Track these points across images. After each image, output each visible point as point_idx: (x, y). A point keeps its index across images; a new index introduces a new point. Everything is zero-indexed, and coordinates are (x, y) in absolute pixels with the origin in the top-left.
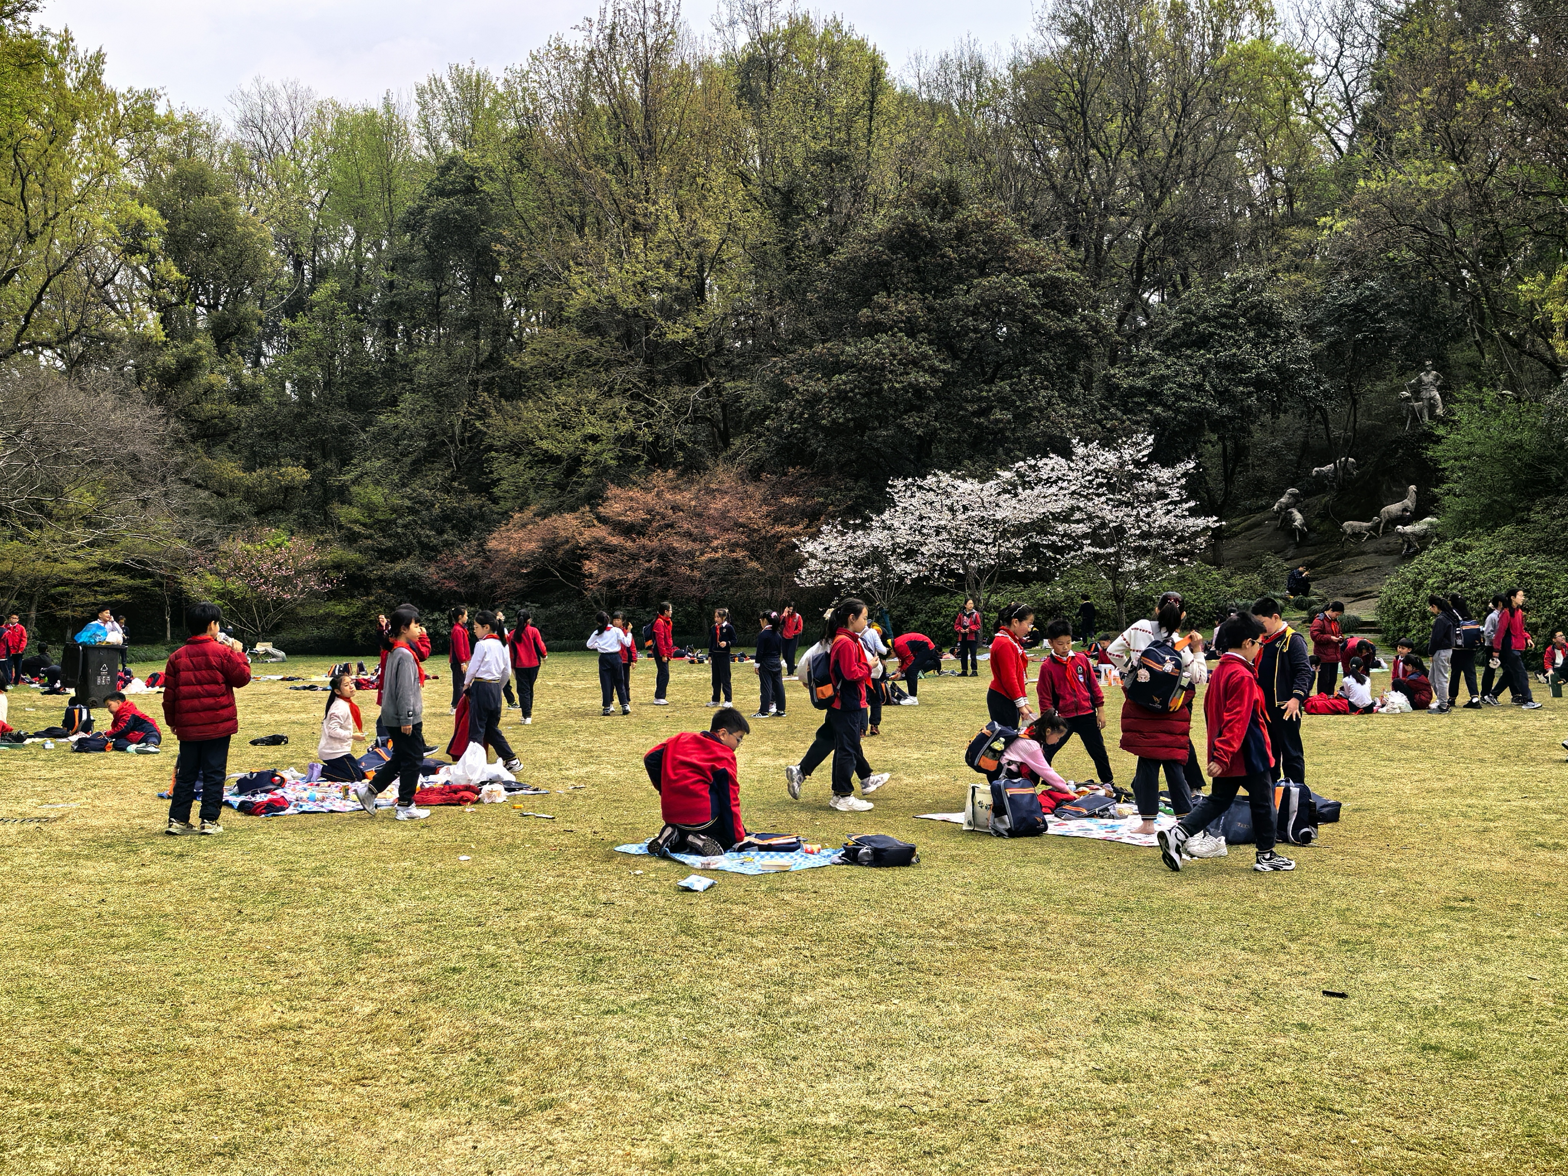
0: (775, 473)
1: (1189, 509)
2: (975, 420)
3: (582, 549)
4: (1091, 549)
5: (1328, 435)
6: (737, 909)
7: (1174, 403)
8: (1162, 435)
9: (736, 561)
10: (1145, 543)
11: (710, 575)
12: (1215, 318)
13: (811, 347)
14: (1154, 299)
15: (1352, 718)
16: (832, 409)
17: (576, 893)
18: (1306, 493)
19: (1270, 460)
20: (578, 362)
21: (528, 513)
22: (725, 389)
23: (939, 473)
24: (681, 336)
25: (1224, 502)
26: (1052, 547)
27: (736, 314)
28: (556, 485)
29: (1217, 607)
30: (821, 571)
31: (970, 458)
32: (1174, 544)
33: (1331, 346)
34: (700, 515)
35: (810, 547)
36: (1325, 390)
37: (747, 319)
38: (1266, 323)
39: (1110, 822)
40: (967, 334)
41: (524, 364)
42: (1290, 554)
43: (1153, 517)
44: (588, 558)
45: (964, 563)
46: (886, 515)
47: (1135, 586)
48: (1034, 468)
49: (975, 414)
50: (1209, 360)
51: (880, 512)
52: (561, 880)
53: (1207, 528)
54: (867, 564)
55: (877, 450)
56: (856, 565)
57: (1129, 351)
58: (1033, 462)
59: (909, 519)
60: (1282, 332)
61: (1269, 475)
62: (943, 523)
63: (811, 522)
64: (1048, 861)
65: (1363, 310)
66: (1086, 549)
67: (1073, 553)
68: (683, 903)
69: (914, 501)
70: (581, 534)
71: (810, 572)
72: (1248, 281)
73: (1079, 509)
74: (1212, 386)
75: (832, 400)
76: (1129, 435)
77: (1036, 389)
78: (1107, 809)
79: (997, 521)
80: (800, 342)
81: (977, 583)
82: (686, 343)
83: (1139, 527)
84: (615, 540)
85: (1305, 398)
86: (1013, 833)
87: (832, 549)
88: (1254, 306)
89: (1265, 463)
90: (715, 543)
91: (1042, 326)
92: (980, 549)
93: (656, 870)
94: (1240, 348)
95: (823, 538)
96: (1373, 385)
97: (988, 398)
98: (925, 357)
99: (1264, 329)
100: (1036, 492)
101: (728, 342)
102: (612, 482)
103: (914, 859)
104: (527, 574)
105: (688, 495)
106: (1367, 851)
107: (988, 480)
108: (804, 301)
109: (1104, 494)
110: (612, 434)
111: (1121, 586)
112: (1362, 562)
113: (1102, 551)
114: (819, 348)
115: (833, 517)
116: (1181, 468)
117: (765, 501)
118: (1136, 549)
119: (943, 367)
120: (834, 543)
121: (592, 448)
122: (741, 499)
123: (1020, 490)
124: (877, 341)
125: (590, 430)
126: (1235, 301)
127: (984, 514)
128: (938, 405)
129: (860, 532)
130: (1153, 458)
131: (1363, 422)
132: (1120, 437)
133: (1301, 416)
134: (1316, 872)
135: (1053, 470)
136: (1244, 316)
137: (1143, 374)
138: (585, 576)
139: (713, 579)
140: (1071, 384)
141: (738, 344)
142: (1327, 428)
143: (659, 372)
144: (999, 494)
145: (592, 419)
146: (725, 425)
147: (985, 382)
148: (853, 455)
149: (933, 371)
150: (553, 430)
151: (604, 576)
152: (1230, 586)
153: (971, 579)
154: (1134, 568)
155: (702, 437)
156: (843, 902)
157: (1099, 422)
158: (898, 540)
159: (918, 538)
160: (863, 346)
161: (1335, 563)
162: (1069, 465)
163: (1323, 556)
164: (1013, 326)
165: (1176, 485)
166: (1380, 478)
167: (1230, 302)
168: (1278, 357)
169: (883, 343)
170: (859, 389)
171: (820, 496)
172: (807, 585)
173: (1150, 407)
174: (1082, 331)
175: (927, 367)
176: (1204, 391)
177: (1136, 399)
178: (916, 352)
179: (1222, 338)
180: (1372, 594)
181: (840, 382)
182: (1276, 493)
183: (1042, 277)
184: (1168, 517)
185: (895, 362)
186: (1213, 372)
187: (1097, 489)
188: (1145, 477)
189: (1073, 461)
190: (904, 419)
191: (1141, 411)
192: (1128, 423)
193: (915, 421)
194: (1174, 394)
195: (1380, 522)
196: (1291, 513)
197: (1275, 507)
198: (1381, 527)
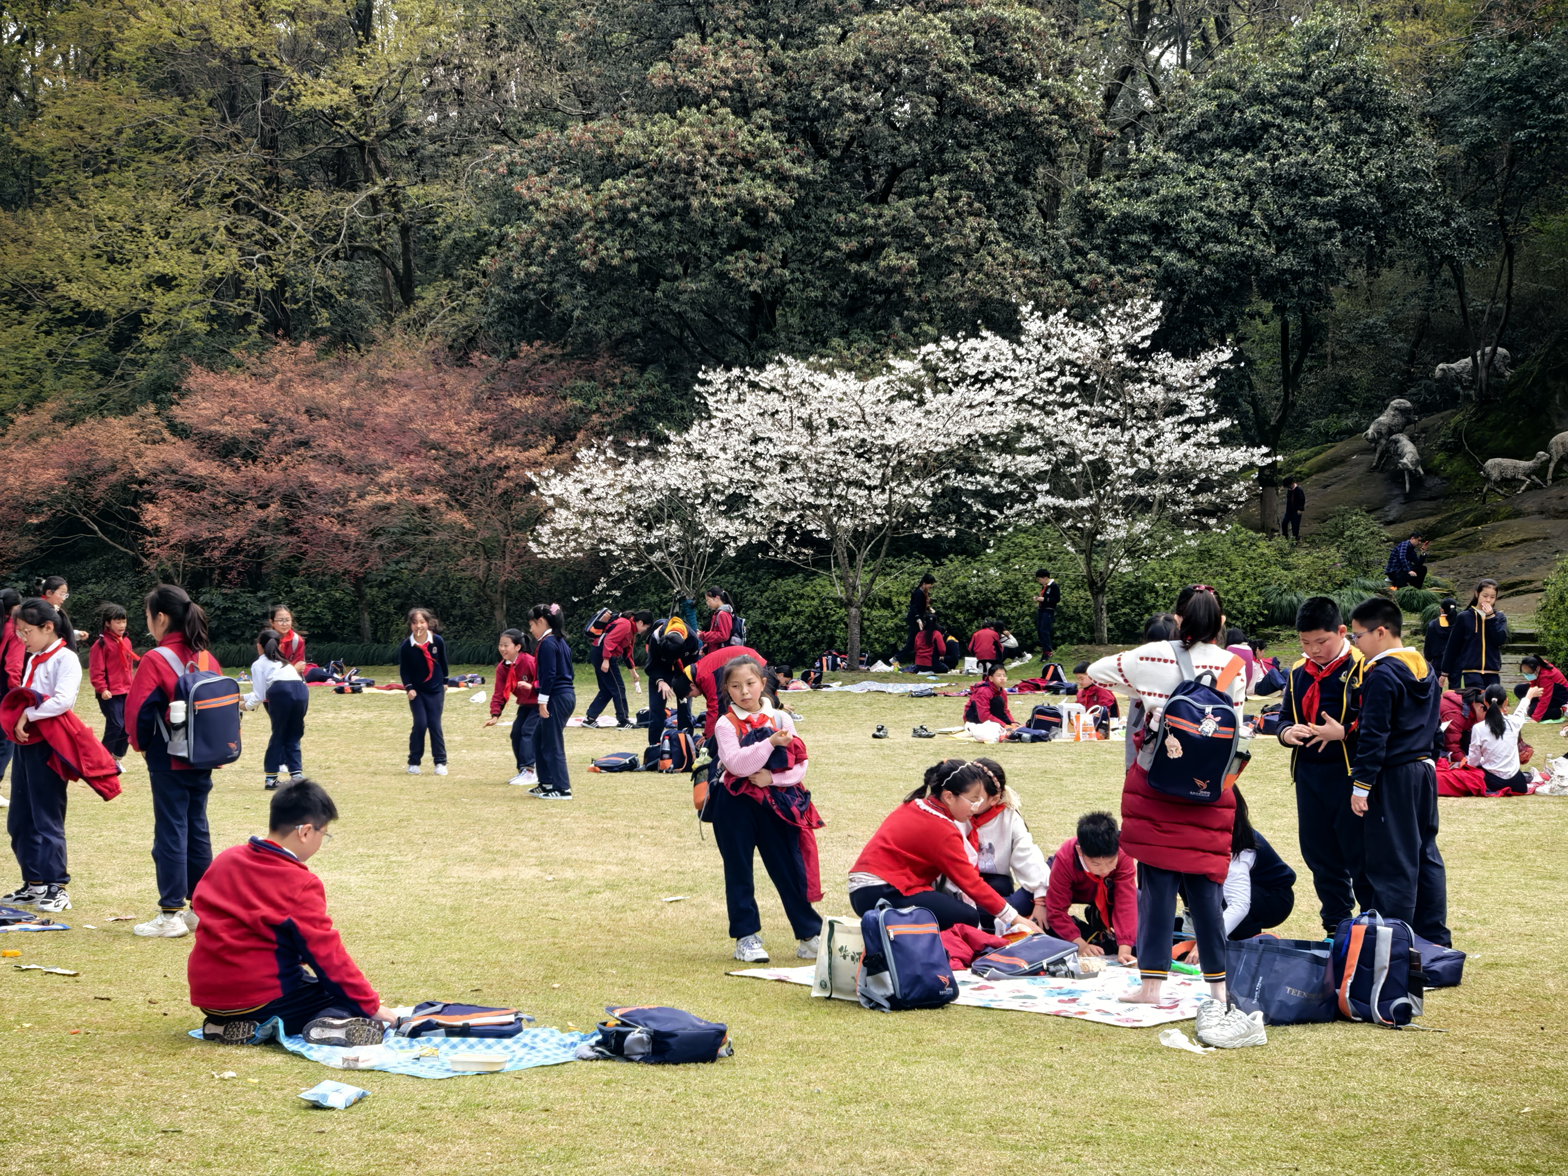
0: (495, 351)
1: (1221, 433)
2: (853, 267)
3: (141, 483)
4: (1050, 500)
5: (1463, 308)
6: (405, 1142)
7: (1198, 246)
8: (1177, 301)
9: (423, 509)
10: (1142, 491)
11: (375, 534)
12: (1274, 96)
13: (563, 128)
14: (1170, 59)
15: (1492, 803)
16: (600, 240)
17: (113, 1112)
18: (1423, 408)
19: (1364, 349)
20: (139, 143)
21: (43, 415)
22: (406, 198)
23: (789, 360)
24: (326, 102)
25: (1281, 421)
26: (983, 495)
27: (429, 62)
28: (94, 365)
29: (1265, 604)
30: (576, 531)
31: (844, 334)
32: (1194, 494)
33: (1474, 150)
34: (358, 426)
35: (557, 487)
36: (1460, 229)
37: (449, 73)
38: (1360, 108)
39: (1066, 983)
40: (840, 114)
41: (37, 143)
42: (1393, 514)
43: (1158, 446)
44: (152, 498)
45: (828, 519)
46: (694, 434)
47: (1125, 566)
48: (953, 355)
49: (851, 256)
50: (1261, 172)
51: (684, 426)
52: (87, 1088)
53: (1252, 466)
54: (658, 520)
55: (680, 315)
56: (639, 522)
57: (1124, 152)
58: (951, 345)
59: (736, 442)
60: (1387, 125)
61: (1362, 375)
62: (793, 449)
63: (559, 441)
64: (957, 1054)
65: (1529, 90)
66: (1041, 500)
67: (1018, 507)
68: (306, 1130)
69: (742, 409)
70: (139, 455)
71: (556, 533)
72: (1331, 34)
73: (1031, 429)
74: (1266, 217)
75: (600, 224)
76: (1120, 299)
77: (959, 214)
78: (1062, 961)
79: (888, 448)
80: (544, 118)
81: (852, 556)
82: (336, 115)
83: (1134, 463)
84: (202, 468)
85: (1425, 241)
86: (897, 1004)
87: (597, 492)
88: (1340, 78)
89: (1354, 352)
90: (386, 477)
91: (973, 103)
92: (858, 496)
93: (261, 1071)
94: (1314, 151)
95: (580, 472)
96: (1543, 221)
97: (876, 228)
98: (767, 153)
99: (1357, 118)
100: (956, 398)
101: (413, 115)
102: (199, 361)
103: (722, 1050)
104: (39, 527)
105: (336, 389)
106: (1507, 1039)
107: (873, 374)
108: (551, 45)
109: (1073, 404)
110: (199, 275)
111: (1101, 566)
112: (1517, 529)
113: (1069, 504)
114: (576, 130)
115: (600, 435)
116: (1208, 360)
117: (476, 403)
118: (1127, 501)
119: (798, 171)
120: (600, 481)
121: (163, 299)
122: (435, 399)
123: (928, 393)
124: (681, 122)
125: (158, 266)
126: (1309, 68)
127: (865, 435)
128: (789, 239)
129: (647, 463)
130: (1159, 341)
131: (1524, 285)
132: (1103, 303)
133: (1417, 273)
134: (1418, 1074)
135: (986, 358)
136: (1322, 94)
137: (1147, 193)
138: (145, 532)
139: (382, 540)
140: (1021, 209)
141: (433, 118)
142: (1462, 294)
143: (287, 164)
144: (892, 400)
145: (163, 246)
146: (407, 263)
147: (871, 200)
148: (635, 324)
149: (781, 178)
150: (91, 265)
151: (182, 532)
152: (1288, 568)
153: (840, 550)
154: (1122, 534)
155: (364, 283)
156: (594, 1129)
157: (1069, 276)
158: (714, 478)
159: (750, 475)
160: (656, 129)
161: (1471, 530)
162: (1014, 351)
163: (1450, 518)
164: (922, 101)
165: (1198, 390)
166: (1551, 384)
167: (1300, 70)
168: (1380, 169)
169: (691, 125)
170: (649, 206)
171: (577, 397)
172: (551, 555)
173: (1157, 252)
174: (1041, 114)
175: (768, 170)
176: (1252, 225)
177: (1133, 238)
178: (750, 144)
179: (1284, 132)
180: (1531, 587)
181: (614, 192)
182: (1371, 407)
183: (974, 16)
184: (1184, 446)
185: (713, 160)
186: (1267, 193)
187: (1062, 394)
188: (1145, 375)
189: (1021, 344)
190: (728, 262)
191: (1142, 258)
192: (1118, 279)
193: (747, 266)
194: (1198, 230)
195: (1549, 461)
196: (1396, 442)
197: (1370, 431)
198: (1551, 470)
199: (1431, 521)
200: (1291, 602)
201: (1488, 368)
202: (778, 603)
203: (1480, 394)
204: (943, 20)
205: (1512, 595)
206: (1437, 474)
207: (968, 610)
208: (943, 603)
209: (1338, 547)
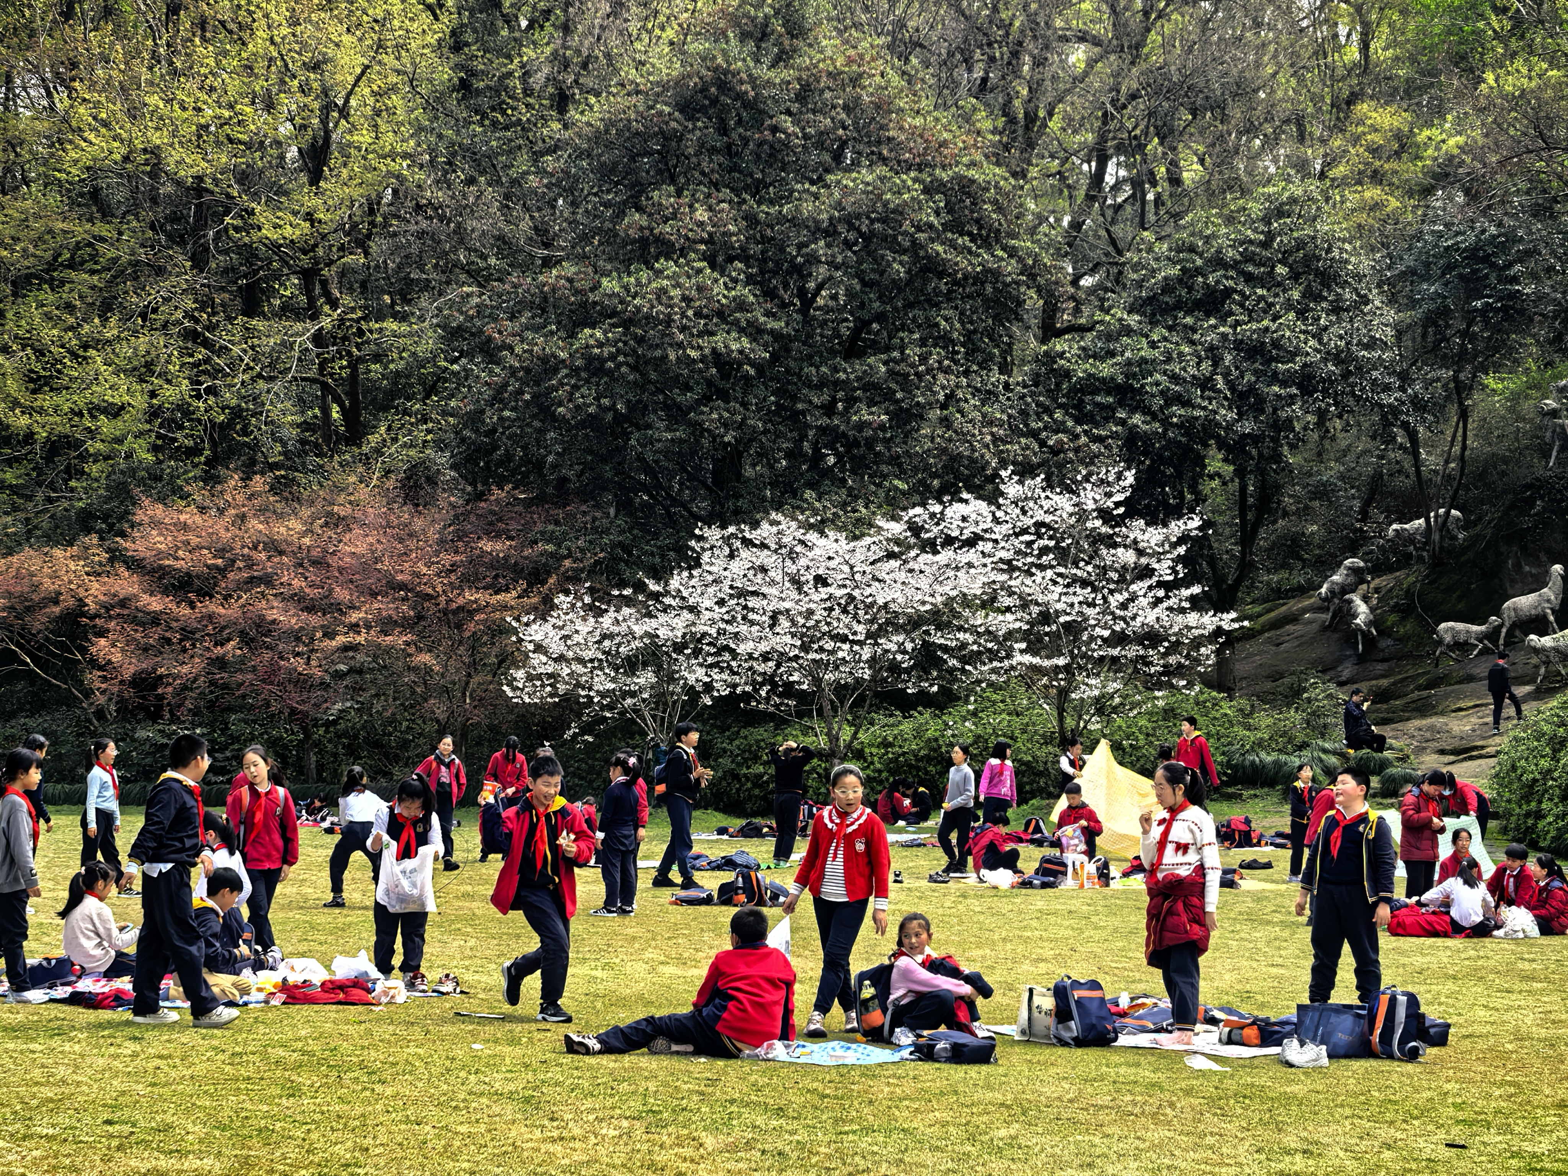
1: (1192, 599)
3: (90, 616)
4: (1027, 659)
5: (1418, 472)
7: (1161, 408)
9: (393, 650)
10: (1115, 652)
12: (1236, 263)
16: (576, 387)
18: (1376, 568)
19: (1316, 504)
23: (780, 517)
24: (287, 233)
26: (960, 651)
29: (1229, 765)
30: (553, 676)
31: (812, 486)
32: (1163, 656)
33: (1431, 317)
35: (537, 632)
38: (1320, 275)
42: (1346, 675)
43: (1132, 609)
44: (103, 632)
45: (813, 673)
48: (938, 518)
50: (1224, 336)
53: (1219, 631)
56: (617, 668)
58: (937, 508)
60: (1346, 293)
61: (1312, 530)
62: (783, 604)
63: (530, 585)
65: (1486, 260)
66: (1018, 658)
67: (994, 663)
70: (86, 588)
71: (531, 677)
72: (1292, 201)
73: (1008, 589)
74: (1227, 382)
75: (575, 372)
76: (1092, 466)
77: (929, 371)
79: (874, 605)
81: (834, 708)
82: (296, 246)
85: (1381, 406)
86: (1080, 1043)
87: (577, 638)
88: (1301, 244)
90: (355, 617)
91: (943, 262)
94: (1276, 318)
95: (559, 618)
97: (847, 382)
98: (741, 305)
99: (1317, 286)
100: (943, 559)
102: (148, 494)
105: (296, 525)
107: (860, 535)
109: (1050, 566)
110: (145, 403)
112: (1468, 694)
113: (1045, 663)
114: (550, 276)
115: (576, 580)
116: (1176, 528)
117: (445, 545)
118: (1101, 662)
119: (773, 325)
120: (579, 628)
122: (401, 541)
123: (914, 553)
124: (659, 273)
126: (1270, 236)
127: (853, 591)
128: (762, 392)
129: (629, 612)
130: (1132, 508)
131: (1477, 447)
132: (1076, 467)
135: (968, 521)
136: (1284, 261)
137: (1112, 354)
142: (1416, 457)
144: (879, 560)
146: (354, 395)
147: (843, 356)
149: (754, 331)
151: (134, 667)
152: (1250, 728)
154: (1094, 692)
157: (1035, 435)
160: (632, 280)
161: (1425, 693)
162: (994, 514)
163: (1402, 680)
164: (894, 260)
165: (1169, 556)
166: (1504, 548)
167: (1262, 237)
168: (1341, 337)
169: (668, 277)
170: (626, 355)
171: (548, 541)
172: (527, 700)
173: (1121, 414)
174: (1010, 274)
175: (744, 324)
176: (1213, 389)
177: (1098, 399)
178: (725, 296)
179: (1247, 298)
180: (1484, 752)
181: (592, 342)
182: (1323, 563)
183: (945, 176)
184: (1156, 610)
185: (690, 313)
186: (1229, 357)
187: (1039, 557)
188: (1119, 540)
189: (999, 507)
190: (703, 413)
191: (1107, 420)
192: (1084, 439)
193: (721, 417)
194: (1162, 392)
195: (1501, 626)
196: (1350, 601)
197: (1323, 590)
198: (1503, 634)
199: (1384, 682)
200: (1253, 763)
201: (1441, 530)
202: (750, 751)
203: (1433, 556)
204: (915, 180)
205: (1465, 759)
206: (1389, 636)
207: (939, 763)
208: (916, 756)
209: (1297, 709)
